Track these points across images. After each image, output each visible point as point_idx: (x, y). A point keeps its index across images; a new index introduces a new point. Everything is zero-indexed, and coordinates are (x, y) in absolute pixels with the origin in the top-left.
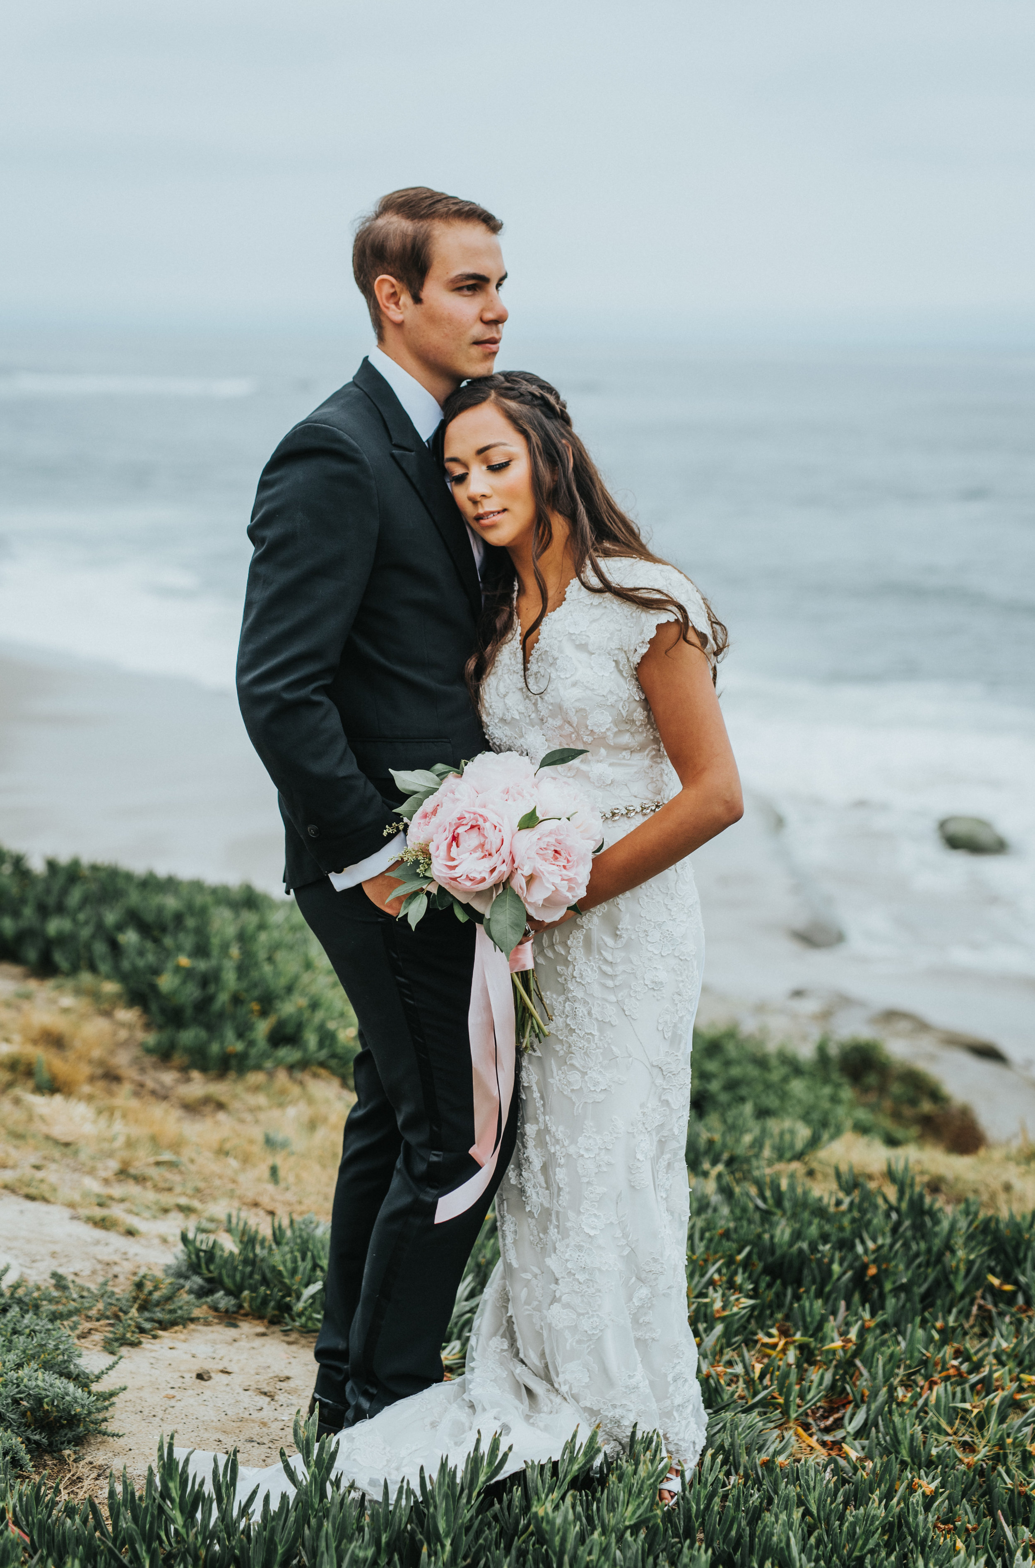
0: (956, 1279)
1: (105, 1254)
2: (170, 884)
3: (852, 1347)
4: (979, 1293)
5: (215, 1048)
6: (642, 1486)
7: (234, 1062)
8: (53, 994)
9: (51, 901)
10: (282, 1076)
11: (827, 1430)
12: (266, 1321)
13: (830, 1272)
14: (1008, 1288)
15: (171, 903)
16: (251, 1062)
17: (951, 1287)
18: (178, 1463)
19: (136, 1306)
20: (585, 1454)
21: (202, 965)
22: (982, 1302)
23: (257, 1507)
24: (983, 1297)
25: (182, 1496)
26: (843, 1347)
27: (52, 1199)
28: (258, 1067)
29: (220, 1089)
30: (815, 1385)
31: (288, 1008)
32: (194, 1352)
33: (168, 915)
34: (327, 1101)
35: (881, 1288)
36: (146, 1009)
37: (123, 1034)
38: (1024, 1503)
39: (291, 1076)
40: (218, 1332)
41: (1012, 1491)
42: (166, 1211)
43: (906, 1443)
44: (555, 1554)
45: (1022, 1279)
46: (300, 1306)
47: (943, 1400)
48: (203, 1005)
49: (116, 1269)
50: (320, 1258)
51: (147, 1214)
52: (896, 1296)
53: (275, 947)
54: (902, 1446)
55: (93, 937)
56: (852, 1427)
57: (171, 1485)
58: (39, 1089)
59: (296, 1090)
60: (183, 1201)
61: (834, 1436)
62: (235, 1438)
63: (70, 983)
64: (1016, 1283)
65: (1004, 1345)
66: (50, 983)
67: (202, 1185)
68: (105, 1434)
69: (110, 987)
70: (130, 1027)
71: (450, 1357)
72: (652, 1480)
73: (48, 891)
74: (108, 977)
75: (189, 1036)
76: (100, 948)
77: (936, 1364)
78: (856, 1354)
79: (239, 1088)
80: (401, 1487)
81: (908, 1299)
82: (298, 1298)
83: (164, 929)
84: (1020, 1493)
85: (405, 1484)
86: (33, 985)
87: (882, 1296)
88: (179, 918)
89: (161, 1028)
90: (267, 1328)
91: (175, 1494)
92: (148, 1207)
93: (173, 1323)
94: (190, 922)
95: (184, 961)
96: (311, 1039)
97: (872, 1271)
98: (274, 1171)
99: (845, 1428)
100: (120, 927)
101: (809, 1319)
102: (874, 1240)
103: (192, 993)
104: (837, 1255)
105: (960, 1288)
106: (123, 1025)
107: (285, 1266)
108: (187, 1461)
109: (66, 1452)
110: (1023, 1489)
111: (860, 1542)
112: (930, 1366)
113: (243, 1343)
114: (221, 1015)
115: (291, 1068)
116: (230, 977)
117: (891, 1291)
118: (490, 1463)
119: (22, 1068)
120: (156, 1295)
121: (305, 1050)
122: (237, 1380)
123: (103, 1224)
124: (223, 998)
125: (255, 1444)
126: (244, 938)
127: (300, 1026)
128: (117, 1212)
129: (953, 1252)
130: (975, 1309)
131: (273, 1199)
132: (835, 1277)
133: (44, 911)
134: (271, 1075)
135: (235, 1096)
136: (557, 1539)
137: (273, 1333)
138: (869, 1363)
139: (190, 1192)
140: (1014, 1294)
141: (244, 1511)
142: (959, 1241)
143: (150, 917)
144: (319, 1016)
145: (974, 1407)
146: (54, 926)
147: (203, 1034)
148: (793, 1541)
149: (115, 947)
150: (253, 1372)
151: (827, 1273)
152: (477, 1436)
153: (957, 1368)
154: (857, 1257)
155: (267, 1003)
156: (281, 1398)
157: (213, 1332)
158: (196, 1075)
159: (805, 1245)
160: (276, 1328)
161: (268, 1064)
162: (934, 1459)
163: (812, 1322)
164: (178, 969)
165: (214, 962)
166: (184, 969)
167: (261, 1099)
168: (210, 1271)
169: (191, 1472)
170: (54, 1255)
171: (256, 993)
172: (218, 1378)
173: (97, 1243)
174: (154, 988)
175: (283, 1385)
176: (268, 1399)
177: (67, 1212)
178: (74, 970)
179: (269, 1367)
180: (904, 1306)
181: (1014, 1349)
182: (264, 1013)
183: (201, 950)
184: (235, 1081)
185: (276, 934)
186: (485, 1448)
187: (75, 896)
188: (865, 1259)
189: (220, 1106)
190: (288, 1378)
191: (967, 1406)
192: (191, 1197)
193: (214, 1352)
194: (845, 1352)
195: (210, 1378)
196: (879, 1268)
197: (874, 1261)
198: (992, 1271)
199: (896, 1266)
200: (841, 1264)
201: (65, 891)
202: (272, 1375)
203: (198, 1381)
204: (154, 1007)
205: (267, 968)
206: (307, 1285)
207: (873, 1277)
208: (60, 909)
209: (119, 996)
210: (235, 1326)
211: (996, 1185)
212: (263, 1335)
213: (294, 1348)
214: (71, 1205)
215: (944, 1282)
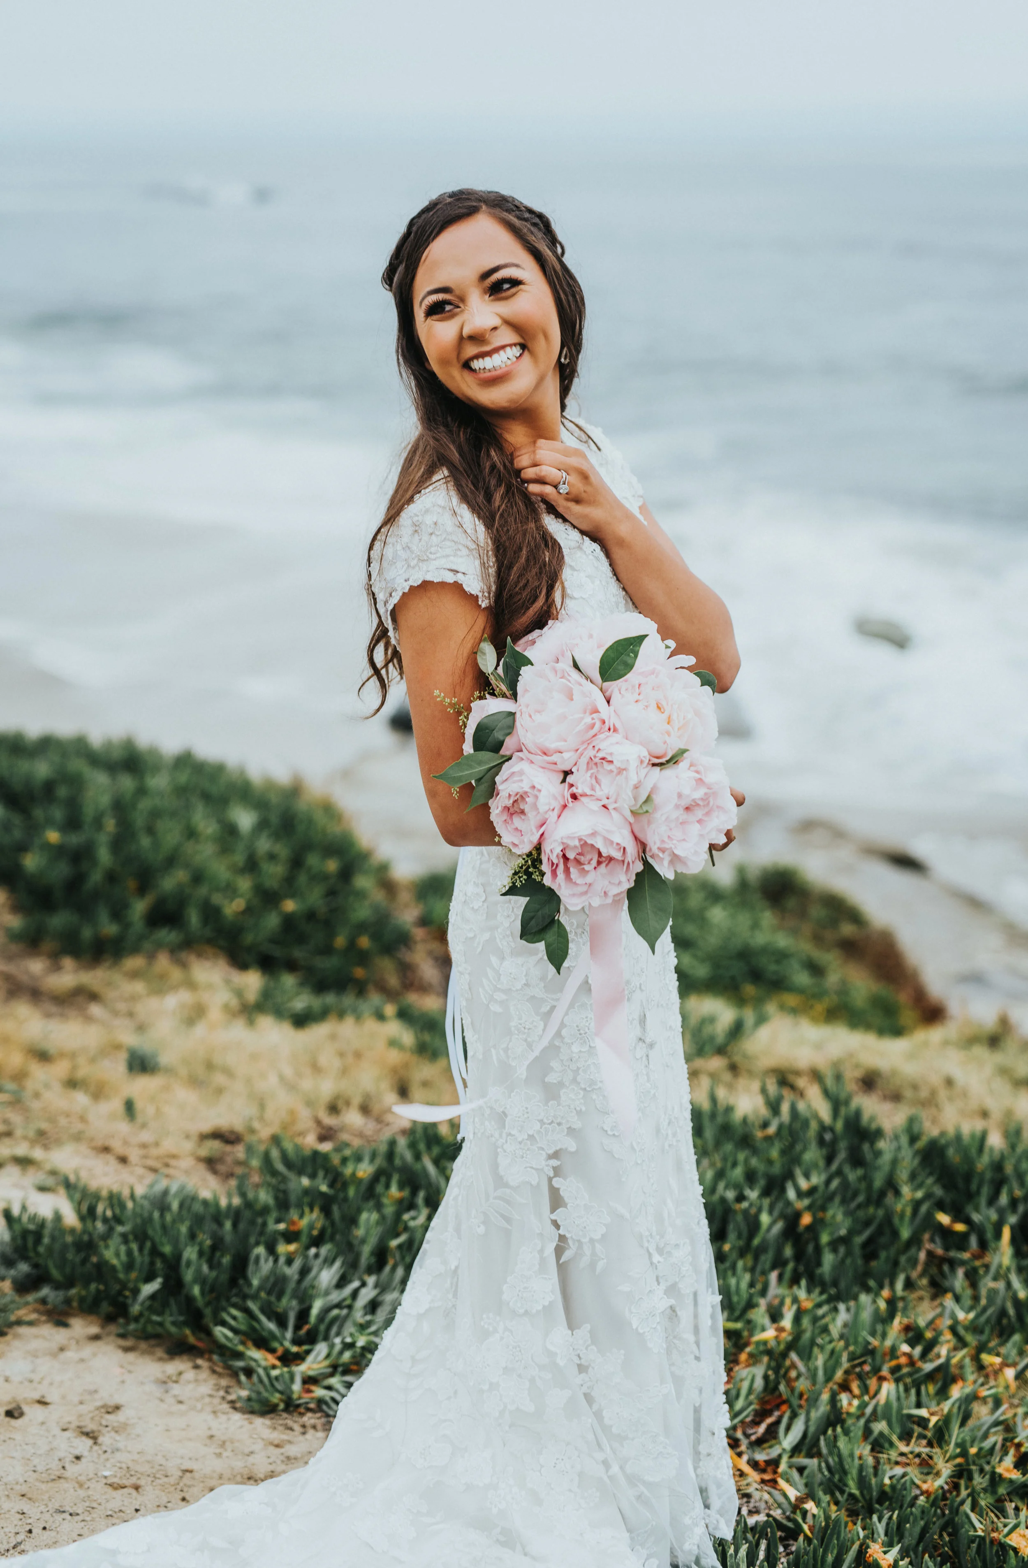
0: (901, 1224)
3: (786, 1337)
4: (926, 1236)
5: (87, 933)
7: (108, 946)
10: (163, 959)
11: (759, 1443)
12: (99, 1320)
13: (757, 1224)
14: (960, 1227)
15: (42, 769)
16: (128, 945)
17: (895, 1234)
21: (75, 839)
22: (930, 1246)
24: (932, 1240)
26: (777, 1337)
28: (136, 951)
29: (93, 978)
30: (744, 1392)
31: (167, 884)
32: (8, 1374)
33: (37, 784)
34: (210, 987)
35: (816, 1239)
36: (13, 890)
38: (997, 1551)
39: (173, 958)
40: (44, 1338)
41: (982, 1539)
43: (854, 1472)
45: (976, 1217)
46: (137, 1305)
47: (895, 1405)
48: (75, 883)
52: (835, 1250)
53: (155, 814)
54: (849, 1477)
56: (788, 1441)
59: (176, 974)
60: (21, 1150)
61: (768, 1454)
62: (43, 1508)
64: (968, 1221)
65: (961, 1315)
67: (44, 1126)
71: (315, 1366)
75: (59, 920)
77: (885, 1353)
78: (792, 1345)
79: (116, 976)
81: (849, 1253)
82: (135, 1295)
83: (33, 800)
84: (992, 1541)
87: (818, 1250)
88: (49, 787)
90: (103, 1327)
94: (62, 792)
95: (53, 836)
96: (194, 918)
97: (806, 1220)
98: (129, 1107)
99: (780, 1443)
101: (735, 1299)
102: (807, 1179)
103: (62, 870)
104: (766, 1202)
105: (905, 1233)
107: (119, 1260)
110: (994, 1535)
112: (877, 1353)
113: (70, 1354)
114: (94, 896)
115: (173, 950)
116: (104, 856)
117: (828, 1245)
121: (187, 929)
122: (55, 1415)
124: (96, 877)
125: (66, 1516)
126: (120, 807)
127: (181, 904)
129: (897, 1193)
130: (922, 1256)
131: (126, 1143)
132: (764, 1229)
134: (150, 958)
135: (109, 984)
137: (109, 1334)
138: (807, 1357)
139: (31, 1134)
140: (965, 1236)
142: (903, 1175)
143: (18, 787)
144: (203, 891)
145: (932, 1414)
147: (74, 918)
150: (76, 1399)
151: (754, 1225)
153: (909, 1356)
154: (788, 1203)
155: (145, 879)
156: (106, 1439)
157: (36, 1337)
158: (66, 963)
160: (113, 1328)
161: (147, 946)
162: (887, 1489)
163: (738, 1303)
164: (47, 846)
165: (86, 836)
166: (53, 845)
167: (139, 987)
168: (38, 1255)
171: (133, 869)
172: (33, 1413)
174: (18, 867)
175: (110, 1418)
176: (90, 1442)
179: (96, 1391)
180: (843, 1261)
181: (973, 1321)
182: (142, 890)
183: (73, 823)
184: (110, 968)
185: (156, 801)
188: (798, 1205)
189: (93, 997)
190: (117, 1408)
191: (923, 1412)
192: (33, 1143)
193: (33, 1371)
194: (779, 1343)
195: (22, 1414)
196: (814, 1216)
197: (809, 1208)
198: (941, 1206)
199: (834, 1217)
200: (770, 1212)
202: (99, 1403)
203: (8, 1419)
204: (20, 888)
205: (145, 840)
206: (145, 1282)
207: (808, 1228)
210: (65, 1325)
211: (936, 1080)
213: (129, 1358)
215: (888, 1227)
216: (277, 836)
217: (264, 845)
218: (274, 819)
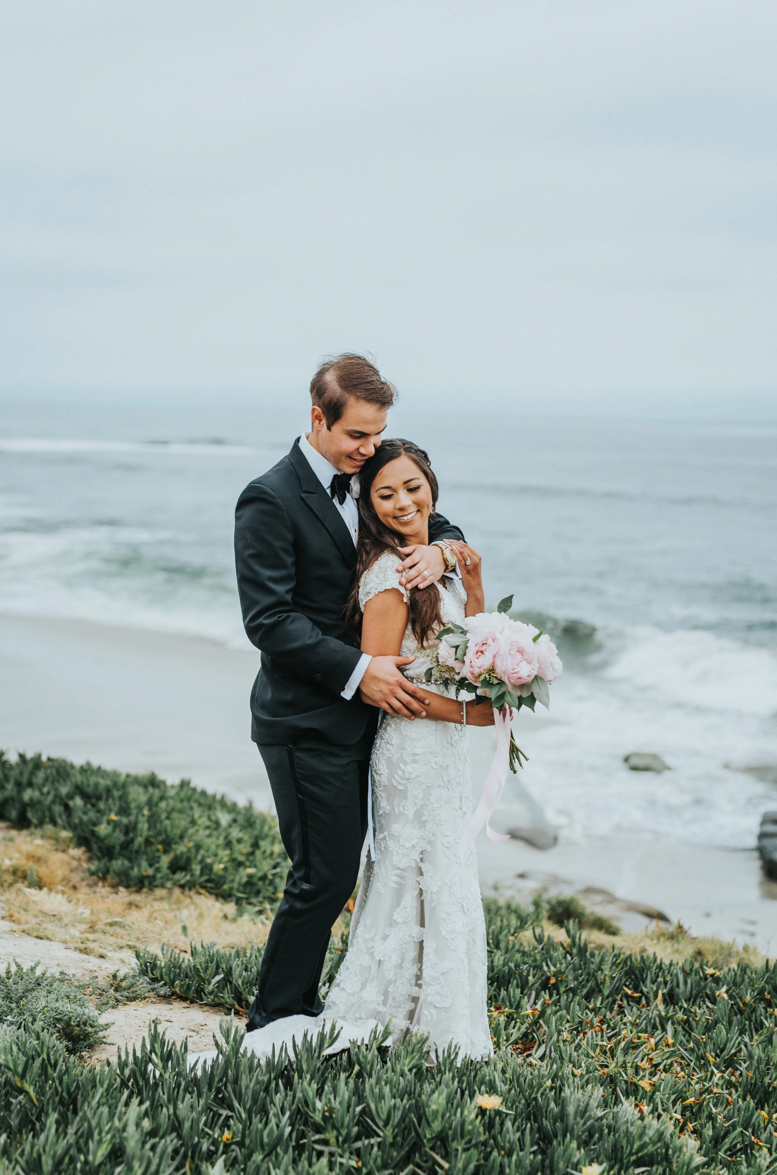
0: (604, 988)
1: (90, 966)
2: (99, 771)
3: (537, 1013)
4: (618, 998)
5: (135, 871)
6: (414, 1048)
7: (146, 882)
8: (29, 839)
9: (25, 779)
10: (177, 891)
12: (188, 1002)
13: (527, 981)
14: (636, 995)
15: (103, 782)
16: (158, 882)
18: (159, 1034)
19: (113, 988)
20: (383, 1036)
21: (125, 820)
22: (620, 1003)
23: (199, 1067)
24: (621, 1000)
25: (162, 1051)
26: (533, 1013)
27: (53, 939)
28: (163, 886)
29: (138, 898)
31: (181, 848)
32: (149, 1012)
33: (101, 788)
35: (558, 989)
36: (89, 849)
37: (75, 863)
39: (183, 893)
40: (161, 1005)
41: (627, 1080)
42: (121, 948)
43: (567, 1059)
44: (367, 1074)
45: (645, 990)
46: (211, 987)
47: (590, 1040)
48: (126, 845)
49: (96, 974)
50: (221, 963)
51: (110, 948)
52: (567, 995)
53: (171, 811)
55: (53, 802)
56: (537, 1056)
57: (156, 1046)
58: (30, 886)
59: (188, 900)
63: (38, 832)
64: (642, 992)
65: (630, 1018)
66: (25, 832)
67: (142, 936)
68: (105, 1043)
69: (65, 834)
70: (79, 860)
72: (419, 1045)
73: (21, 774)
74: (64, 828)
75: (118, 864)
76: (58, 809)
77: (587, 1023)
78: (539, 1018)
79: (150, 898)
80: (282, 1047)
81: (574, 998)
82: (209, 983)
83: (99, 798)
85: (284, 1045)
86: (13, 833)
87: (558, 994)
88: (108, 791)
89: (99, 859)
90: (189, 1005)
91: (158, 1051)
92: (111, 945)
93: (134, 999)
94: (116, 794)
95: (113, 817)
96: (197, 868)
97: (553, 981)
98: (184, 928)
99: (533, 1056)
100: (70, 797)
101: (512, 1000)
102: (555, 966)
103: (119, 837)
104: (532, 971)
105: (606, 992)
106: (73, 858)
107: (201, 965)
108: (164, 1033)
109: (83, 1053)
111: (536, 1090)
112: (584, 1024)
113: (176, 1011)
114: (137, 852)
115: (182, 887)
116: (143, 826)
117: (564, 992)
118: (330, 1037)
119: (19, 874)
120: (124, 984)
121: (192, 875)
123: (85, 951)
124: (140, 840)
126: (150, 803)
127: (189, 860)
128: (91, 945)
129: (602, 971)
130: (615, 1007)
131: (185, 944)
132: (530, 984)
133: (19, 786)
134: (170, 890)
135: (147, 902)
136: (368, 1067)
137: (193, 1007)
138: (547, 1023)
139: (133, 939)
140: (640, 998)
141: (193, 1069)
142: (606, 966)
143: (90, 790)
144: (201, 854)
145: (608, 1044)
146: (28, 795)
147: (127, 863)
148: (497, 1076)
149: (67, 808)
150: (184, 1022)
152: (323, 1022)
153: (600, 1027)
154: (544, 973)
155: (168, 844)
158: (122, 889)
159: (512, 965)
160: (195, 1004)
161: (169, 884)
163: (514, 1002)
164: (109, 822)
165: (132, 818)
166: (113, 821)
167: (165, 905)
168: (153, 974)
169: (167, 1038)
170: (58, 965)
171: (160, 838)
172: (165, 1023)
173: (83, 961)
174: (93, 833)
175: (203, 1027)
176: (196, 1033)
177: (62, 946)
178: (41, 824)
179: (193, 1020)
181: (635, 1020)
182: (166, 852)
183: (124, 811)
184: (147, 894)
185: (171, 802)
186: (327, 1029)
187: (40, 776)
188: (549, 974)
190: (204, 1024)
191: (604, 1043)
193: (160, 1013)
194: (534, 1016)
195: (160, 1023)
196: (557, 979)
197: (554, 976)
198: (627, 985)
199: (568, 979)
200: (534, 976)
201: (33, 773)
202: (196, 1023)
204: (95, 846)
205: (167, 822)
206: (213, 978)
207: (553, 985)
208: (30, 784)
209: (71, 840)
210: (170, 1003)
212: (188, 1007)
213: (207, 1013)
214: (65, 942)
215: (596, 987)
216: (243, 828)
217: (235, 833)
218: (241, 819)
